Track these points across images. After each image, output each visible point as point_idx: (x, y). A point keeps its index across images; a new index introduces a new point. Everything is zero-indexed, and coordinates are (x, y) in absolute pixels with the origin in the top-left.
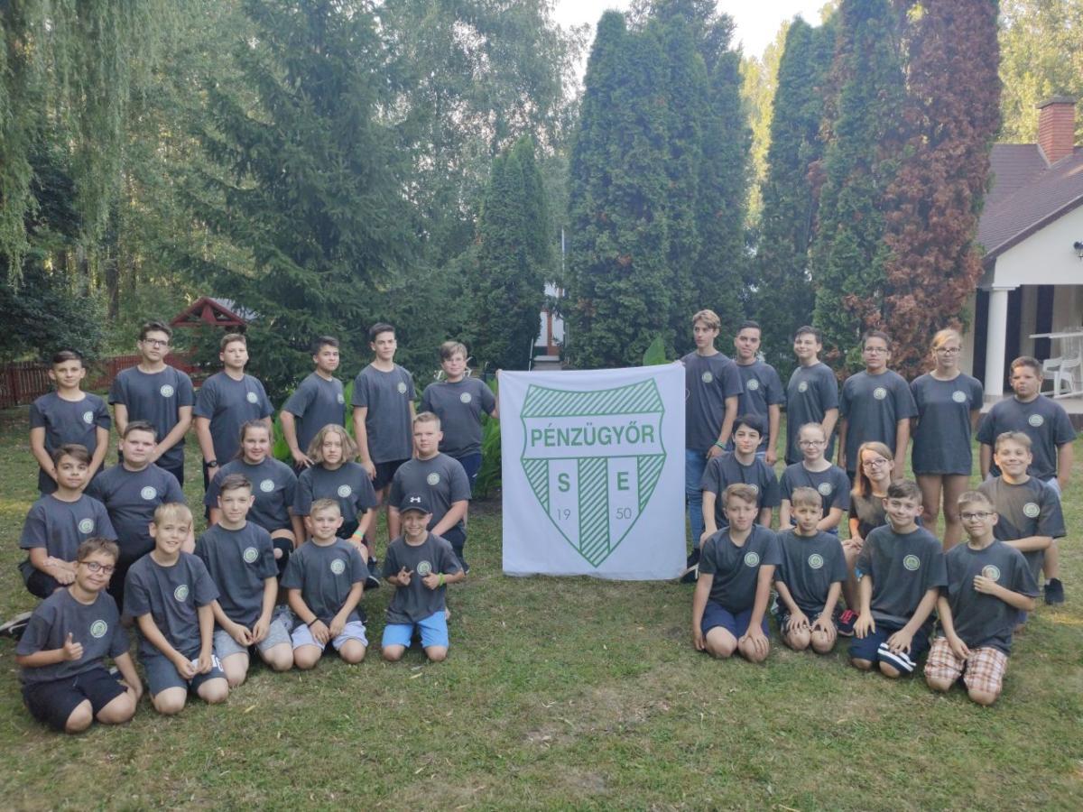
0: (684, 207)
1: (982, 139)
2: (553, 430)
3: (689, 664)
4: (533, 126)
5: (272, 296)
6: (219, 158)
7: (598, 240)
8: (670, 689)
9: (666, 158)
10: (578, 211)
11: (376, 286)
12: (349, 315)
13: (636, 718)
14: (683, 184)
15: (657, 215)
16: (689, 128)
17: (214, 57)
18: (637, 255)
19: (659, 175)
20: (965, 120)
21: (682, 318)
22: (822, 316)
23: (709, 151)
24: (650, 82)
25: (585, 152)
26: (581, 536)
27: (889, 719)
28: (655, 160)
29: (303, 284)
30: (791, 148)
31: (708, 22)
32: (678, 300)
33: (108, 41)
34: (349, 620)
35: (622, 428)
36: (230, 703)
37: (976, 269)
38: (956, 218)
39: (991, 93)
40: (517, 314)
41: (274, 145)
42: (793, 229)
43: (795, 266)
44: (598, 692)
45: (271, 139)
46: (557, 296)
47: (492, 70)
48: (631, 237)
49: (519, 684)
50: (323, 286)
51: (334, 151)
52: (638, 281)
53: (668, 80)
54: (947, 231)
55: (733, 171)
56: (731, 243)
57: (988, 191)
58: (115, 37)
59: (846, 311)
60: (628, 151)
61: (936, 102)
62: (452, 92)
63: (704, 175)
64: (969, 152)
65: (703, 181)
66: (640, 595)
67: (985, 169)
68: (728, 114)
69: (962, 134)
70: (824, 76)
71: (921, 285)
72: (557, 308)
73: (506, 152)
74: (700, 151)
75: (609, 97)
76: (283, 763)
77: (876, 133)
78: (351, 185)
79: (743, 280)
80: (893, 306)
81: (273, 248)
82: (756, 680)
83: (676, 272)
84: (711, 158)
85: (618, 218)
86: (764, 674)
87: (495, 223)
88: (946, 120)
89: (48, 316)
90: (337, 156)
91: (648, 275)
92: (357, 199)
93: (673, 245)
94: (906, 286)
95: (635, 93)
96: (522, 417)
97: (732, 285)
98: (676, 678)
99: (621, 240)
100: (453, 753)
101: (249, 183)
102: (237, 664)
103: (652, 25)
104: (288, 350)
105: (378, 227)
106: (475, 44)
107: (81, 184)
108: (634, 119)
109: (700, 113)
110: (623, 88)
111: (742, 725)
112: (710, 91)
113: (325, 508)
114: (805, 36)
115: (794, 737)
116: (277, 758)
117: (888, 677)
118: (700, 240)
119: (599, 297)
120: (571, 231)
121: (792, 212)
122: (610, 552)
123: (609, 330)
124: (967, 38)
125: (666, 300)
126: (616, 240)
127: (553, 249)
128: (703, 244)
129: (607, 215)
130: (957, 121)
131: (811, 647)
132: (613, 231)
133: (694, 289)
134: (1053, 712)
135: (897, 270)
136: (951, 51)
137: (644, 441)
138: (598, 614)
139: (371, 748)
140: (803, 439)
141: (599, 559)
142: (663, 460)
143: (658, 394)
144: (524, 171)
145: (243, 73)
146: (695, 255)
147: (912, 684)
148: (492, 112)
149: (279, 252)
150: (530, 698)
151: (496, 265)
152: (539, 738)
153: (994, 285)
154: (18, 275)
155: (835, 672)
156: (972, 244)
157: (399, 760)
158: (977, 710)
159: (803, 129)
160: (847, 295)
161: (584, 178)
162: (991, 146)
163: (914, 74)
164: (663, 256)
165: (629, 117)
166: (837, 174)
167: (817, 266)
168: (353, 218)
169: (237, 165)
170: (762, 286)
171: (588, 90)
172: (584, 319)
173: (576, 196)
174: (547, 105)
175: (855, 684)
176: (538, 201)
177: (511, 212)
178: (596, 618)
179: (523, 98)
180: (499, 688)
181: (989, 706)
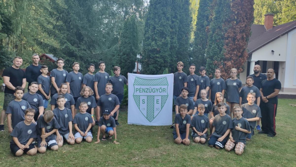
0: (174, 36)
1: (249, 23)
2: (141, 89)
3: (171, 145)
4: (135, 12)
5: (65, 53)
6: (52, 16)
7: (152, 43)
8: (166, 150)
9: (170, 23)
10: (147, 36)
11: (93, 53)
12: (85, 60)
13: (158, 156)
14: (174, 30)
15: (167, 38)
16: (176, 16)
18: (162, 48)
19: (168, 27)
20: (245, 18)
21: (173, 65)
22: (208, 66)
23: (181, 22)
24: (166, 3)
25: (149, 20)
27: (217, 157)
28: (167, 23)
29: (73, 51)
30: (202, 22)
32: (172, 60)
35: (158, 89)
37: (247, 56)
38: (242, 43)
39: (252, 12)
40: (129, 62)
41: (67, 14)
42: (202, 43)
43: (202, 53)
44: (149, 150)
45: (66, 12)
46: (140, 58)
48: (160, 43)
49: (130, 148)
50: (79, 51)
52: (162, 55)
53: (171, 3)
54: (239, 46)
55: (187, 28)
56: (186, 46)
57: (250, 36)
59: (214, 65)
60: (160, 21)
61: (238, 13)
62: (114, 2)
63: (180, 28)
64: (246, 26)
65: (179, 30)
67: (250, 31)
68: (186, 13)
69: (244, 21)
70: (211, 5)
71: (233, 59)
72: (140, 61)
73: (128, 19)
74: (179, 22)
75: (156, 7)
77: (223, 20)
78: (87, 25)
79: (189, 56)
80: (226, 64)
81: (66, 41)
83: (172, 53)
84: (182, 24)
85: (157, 38)
86: (188, 147)
87: (124, 38)
88: (240, 18)
90: (84, 17)
91: (164, 53)
92: (89, 29)
93: (171, 46)
94: (229, 59)
95: (162, 6)
96: (134, 85)
97: (186, 57)
98: (168, 148)
99: (158, 44)
100: (115, 161)
101: (60, 23)
104: (69, 68)
105: (94, 37)
108: (162, 13)
109: (179, 12)
110: (159, 5)
111: (182, 157)
112: (182, 7)
113: (84, 104)
115: (195, 160)
116: (72, 162)
117: (217, 149)
118: (178, 45)
119: (151, 58)
120: (145, 41)
121: (202, 39)
122: (154, 118)
123: (154, 67)
125: (169, 60)
126: (156, 44)
127: (139, 45)
128: (179, 46)
129: (154, 37)
130: (243, 18)
131: (200, 142)
132: (156, 41)
133: (176, 58)
134: (254, 157)
135: (227, 55)
137: (163, 92)
141: (151, 120)
142: (167, 97)
143: (167, 81)
144: (132, 24)
146: (177, 49)
147: (223, 150)
148: (124, 8)
150: (133, 151)
151: (124, 49)
152: (135, 159)
153: (251, 60)
155: (205, 147)
156: (246, 49)
158: (237, 156)
159: (205, 18)
160: (215, 61)
161: (149, 27)
162: (251, 25)
163: (233, 6)
164: (168, 49)
165: (161, 12)
166: (213, 30)
167: (207, 53)
168: (88, 34)
169: (57, 18)
170: (194, 58)
171: (151, 4)
172: (147, 64)
173: (146, 32)
174: (139, 7)
175: (210, 150)
176: (136, 33)
177: (128, 35)
178: (149, 135)
179: (133, 5)
180: (125, 149)
181: (240, 155)
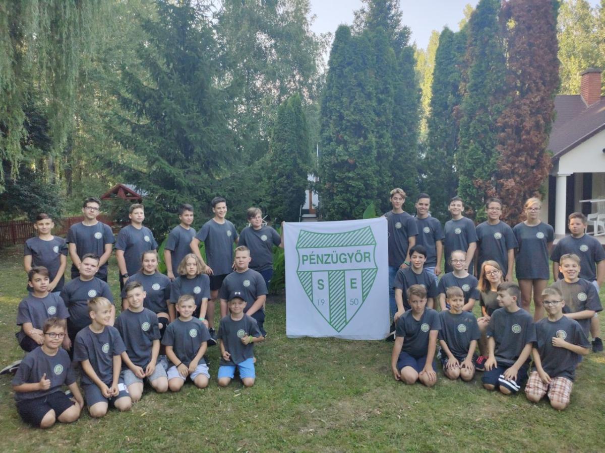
0: (385, 131)
1: (550, 92)
2: (314, 255)
3: (391, 388)
4: (301, 88)
5: (156, 182)
6: (128, 107)
7: (337, 150)
8: (381, 402)
9: (374, 105)
10: (326, 134)
11: (214, 176)
12: (199, 193)
13: (362, 418)
14: (384, 119)
15: (370, 136)
16: (386, 88)
17: (125, 53)
18: (359, 158)
19: (370, 114)
20: (540, 82)
21: (385, 192)
22: (463, 191)
23: (398, 100)
24: (364, 63)
25: (329, 102)
26: (331, 314)
27: (505, 418)
28: (368, 106)
29: (174, 176)
30: (443, 99)
31: (396, 30)
32: (382, 182)
33: (68, 45)
34: (199, 363)
35: (353, 254)
36: (133, 411)
37: (548, 164)
38: (536, 136)
39: (554, 67)
40: (292, 191)
41: (158, 100)
42: (445, 143)
43: (447, 164)
44: (340, 404)
45: (156, 96)
46: (314, 181)
47: (278, 58)
48: (354, 148)
49: (295, 399)
50: (185, 176)
51: (191, 103)
52: (359, 172)
53: (374, 62)
54: (531, 143)
55: (412, 112)
56: (411, 151)
57: (554, 121)
58: (71, 42)
59: (476, 188)
60: (353, 101)
61: (524, 72)
62: (256, 70)
63: (395, 113)
64: (542, 100)
65: (395, 117)
66: (363, 348)
67: (552, 109)
68: (408, 80)
69: (538, 90)
70: (461, 59)
71: (517, 173)
72: (315, 188)
73: (286, 103)
74: (393, 101)
75: (342, 72)
76: (162, 445)
77: (490, 90)
78: (200, 121)
79: (418, 171)
80: (502, 185)
81: (157, 156)
82: (429, 396)
83: (380, 167)
84: (399, 105)
85: (348, 138)
86: (434, 393)
87: (280, 141)
88: (529, 82)
89: (33, 195)
90: (192, 105)
91: (365, 169)
92: (204, 129)
93: (378, 153)
94: (509, 174)
95: (356, 69)
96: (296, 248)
97: (412, 174)
98: (384, 396)
99: (350, 150)
100: (258, 439)
101: (144, 121)
102: (137, 388)
103: (365, 32)
104: (166, 212)
105: (215, 144)
106: (268, 44)
107: (52, 122)
108: (356, 83)
109: (392, 80)
110: (350, 67)
111: (422, 422)
112: (398, 68)
113: (187, 300)
114: (449, 37)
115: (452, 429)
116: (159, 442)
117: (505, 394)
118: (394, 150)
119: (338, 182)
120: (322, 145)
121: (445, 133)
122: (347, 324)
123: (344, 200)
124: (540, 37)
125: (375, 183)
126: (347, 150)
127: (312, 155)
128: (396, 152)
129: (341, 136)
130: (535, 82)
131: (461, 377)
132: (345, 145)
133: (391, 177)
134: (598, 413)
135: (504, 165)
136: (531, 45)
137: (365, 261)
138: (340, 359)
139: (212, 436)
140: (453, 259)
141: (340, 328)
142: (376, 272)
143: (372, 234)
145: (141, 61)
146: (391, 158)
147: (518, 398)
148: (278, 81)
149: (160, 158)
150: (302, 407)
151: (280, 164)
152: (307, 430)
153: (558, 173)
154: (16, 172)
155: (474, 391)
156: (546, 150)
157: (228, 443)
158: (556, 413)
159: (450, 88)
160: (477, 179)
161: (329, 116)
162: (555, 96)
163: (511, 57)
164: (373, 159)
165: (353, 82)
166: (469, 113)
167: (459, 163)
168: (201, 139)
169: (138, 111)
170: (428, 175)
171: (331, 68)
172: (330, 194)
173: (324, 126)
174: (308, 77)
175: (486, 398)
176: (303, 129)
177: (288, 135)
178: (338, 362)
179: (295, 73)
180: (284, 402)
181: (562, 410)
